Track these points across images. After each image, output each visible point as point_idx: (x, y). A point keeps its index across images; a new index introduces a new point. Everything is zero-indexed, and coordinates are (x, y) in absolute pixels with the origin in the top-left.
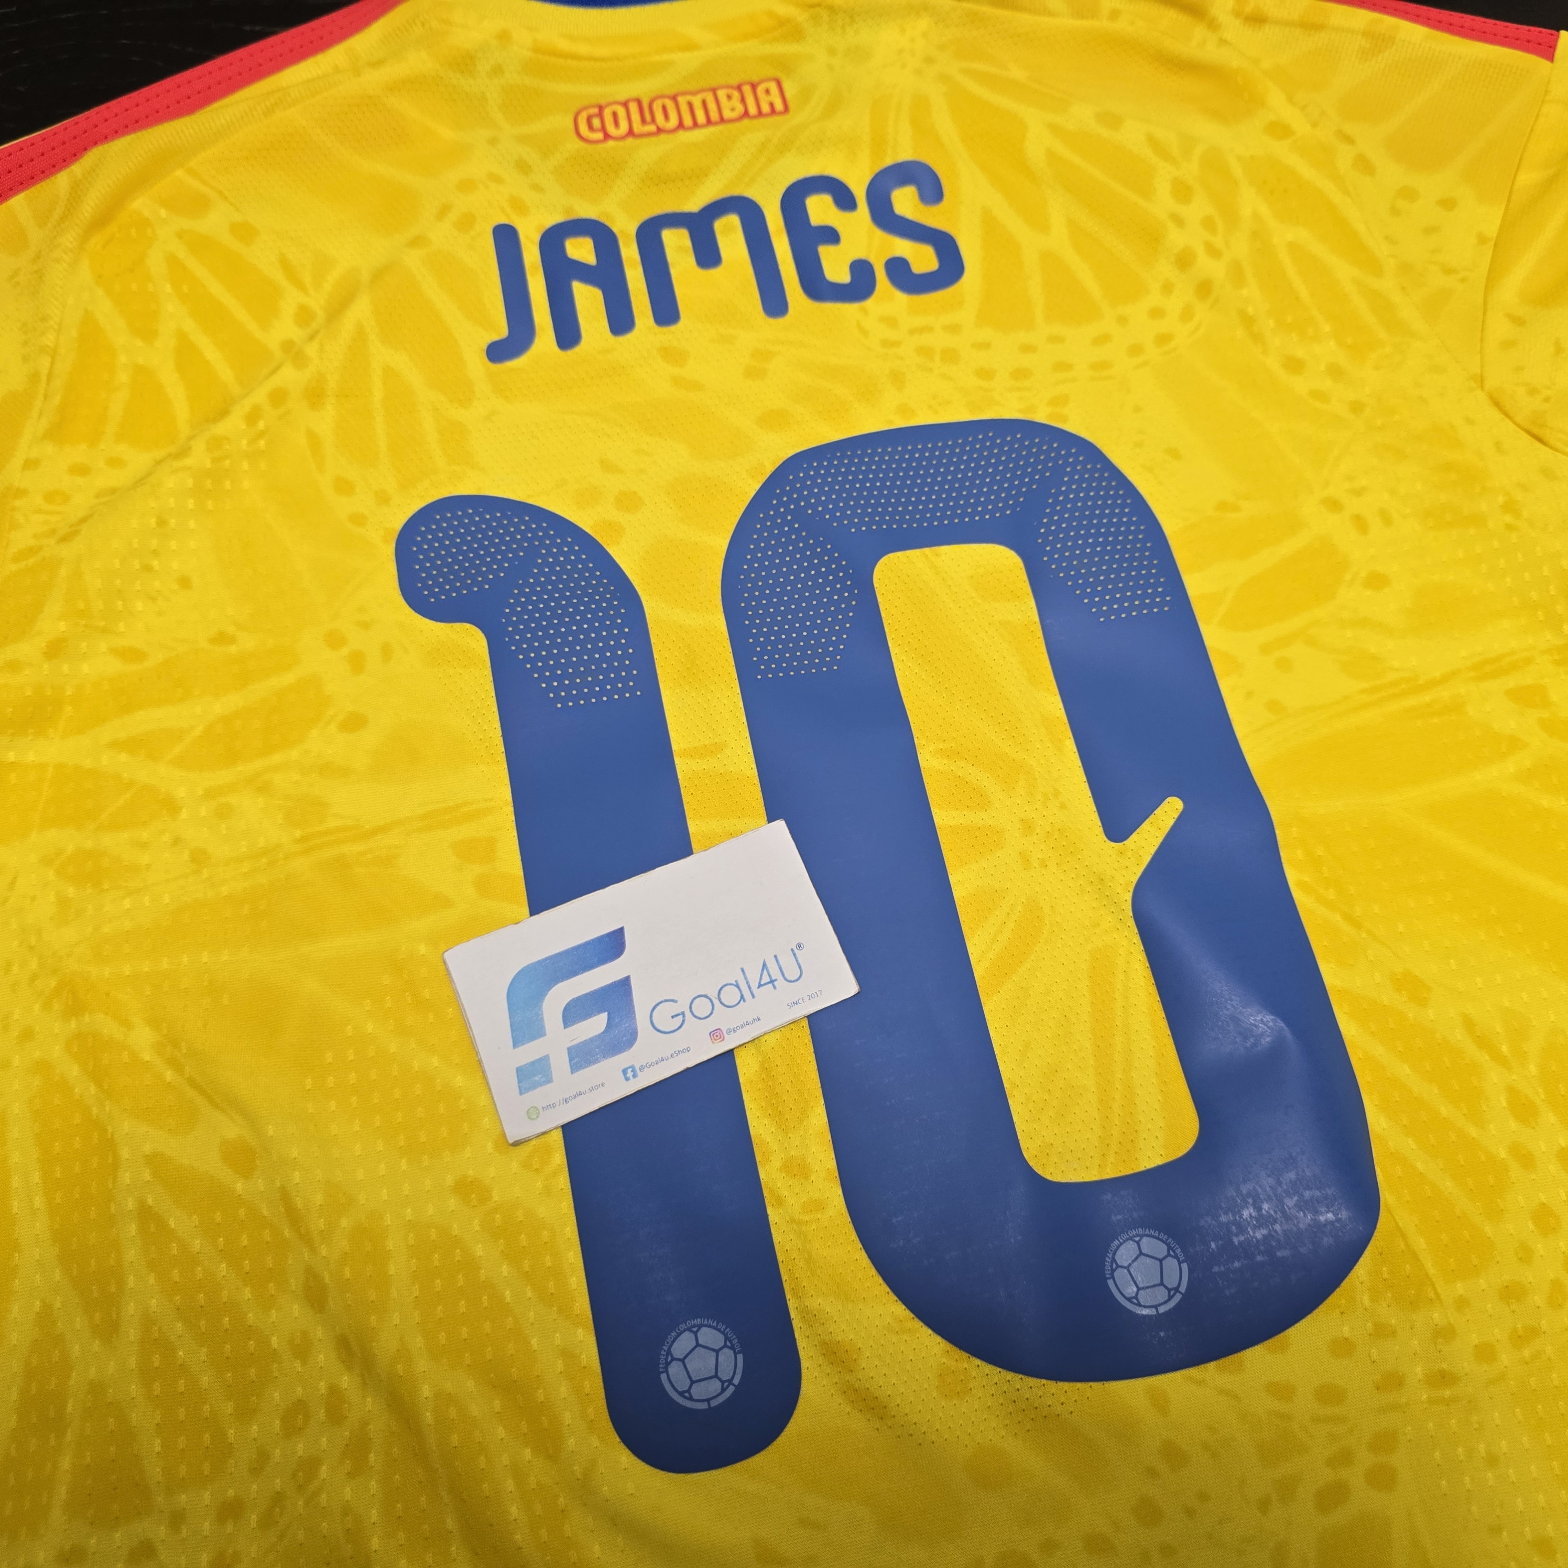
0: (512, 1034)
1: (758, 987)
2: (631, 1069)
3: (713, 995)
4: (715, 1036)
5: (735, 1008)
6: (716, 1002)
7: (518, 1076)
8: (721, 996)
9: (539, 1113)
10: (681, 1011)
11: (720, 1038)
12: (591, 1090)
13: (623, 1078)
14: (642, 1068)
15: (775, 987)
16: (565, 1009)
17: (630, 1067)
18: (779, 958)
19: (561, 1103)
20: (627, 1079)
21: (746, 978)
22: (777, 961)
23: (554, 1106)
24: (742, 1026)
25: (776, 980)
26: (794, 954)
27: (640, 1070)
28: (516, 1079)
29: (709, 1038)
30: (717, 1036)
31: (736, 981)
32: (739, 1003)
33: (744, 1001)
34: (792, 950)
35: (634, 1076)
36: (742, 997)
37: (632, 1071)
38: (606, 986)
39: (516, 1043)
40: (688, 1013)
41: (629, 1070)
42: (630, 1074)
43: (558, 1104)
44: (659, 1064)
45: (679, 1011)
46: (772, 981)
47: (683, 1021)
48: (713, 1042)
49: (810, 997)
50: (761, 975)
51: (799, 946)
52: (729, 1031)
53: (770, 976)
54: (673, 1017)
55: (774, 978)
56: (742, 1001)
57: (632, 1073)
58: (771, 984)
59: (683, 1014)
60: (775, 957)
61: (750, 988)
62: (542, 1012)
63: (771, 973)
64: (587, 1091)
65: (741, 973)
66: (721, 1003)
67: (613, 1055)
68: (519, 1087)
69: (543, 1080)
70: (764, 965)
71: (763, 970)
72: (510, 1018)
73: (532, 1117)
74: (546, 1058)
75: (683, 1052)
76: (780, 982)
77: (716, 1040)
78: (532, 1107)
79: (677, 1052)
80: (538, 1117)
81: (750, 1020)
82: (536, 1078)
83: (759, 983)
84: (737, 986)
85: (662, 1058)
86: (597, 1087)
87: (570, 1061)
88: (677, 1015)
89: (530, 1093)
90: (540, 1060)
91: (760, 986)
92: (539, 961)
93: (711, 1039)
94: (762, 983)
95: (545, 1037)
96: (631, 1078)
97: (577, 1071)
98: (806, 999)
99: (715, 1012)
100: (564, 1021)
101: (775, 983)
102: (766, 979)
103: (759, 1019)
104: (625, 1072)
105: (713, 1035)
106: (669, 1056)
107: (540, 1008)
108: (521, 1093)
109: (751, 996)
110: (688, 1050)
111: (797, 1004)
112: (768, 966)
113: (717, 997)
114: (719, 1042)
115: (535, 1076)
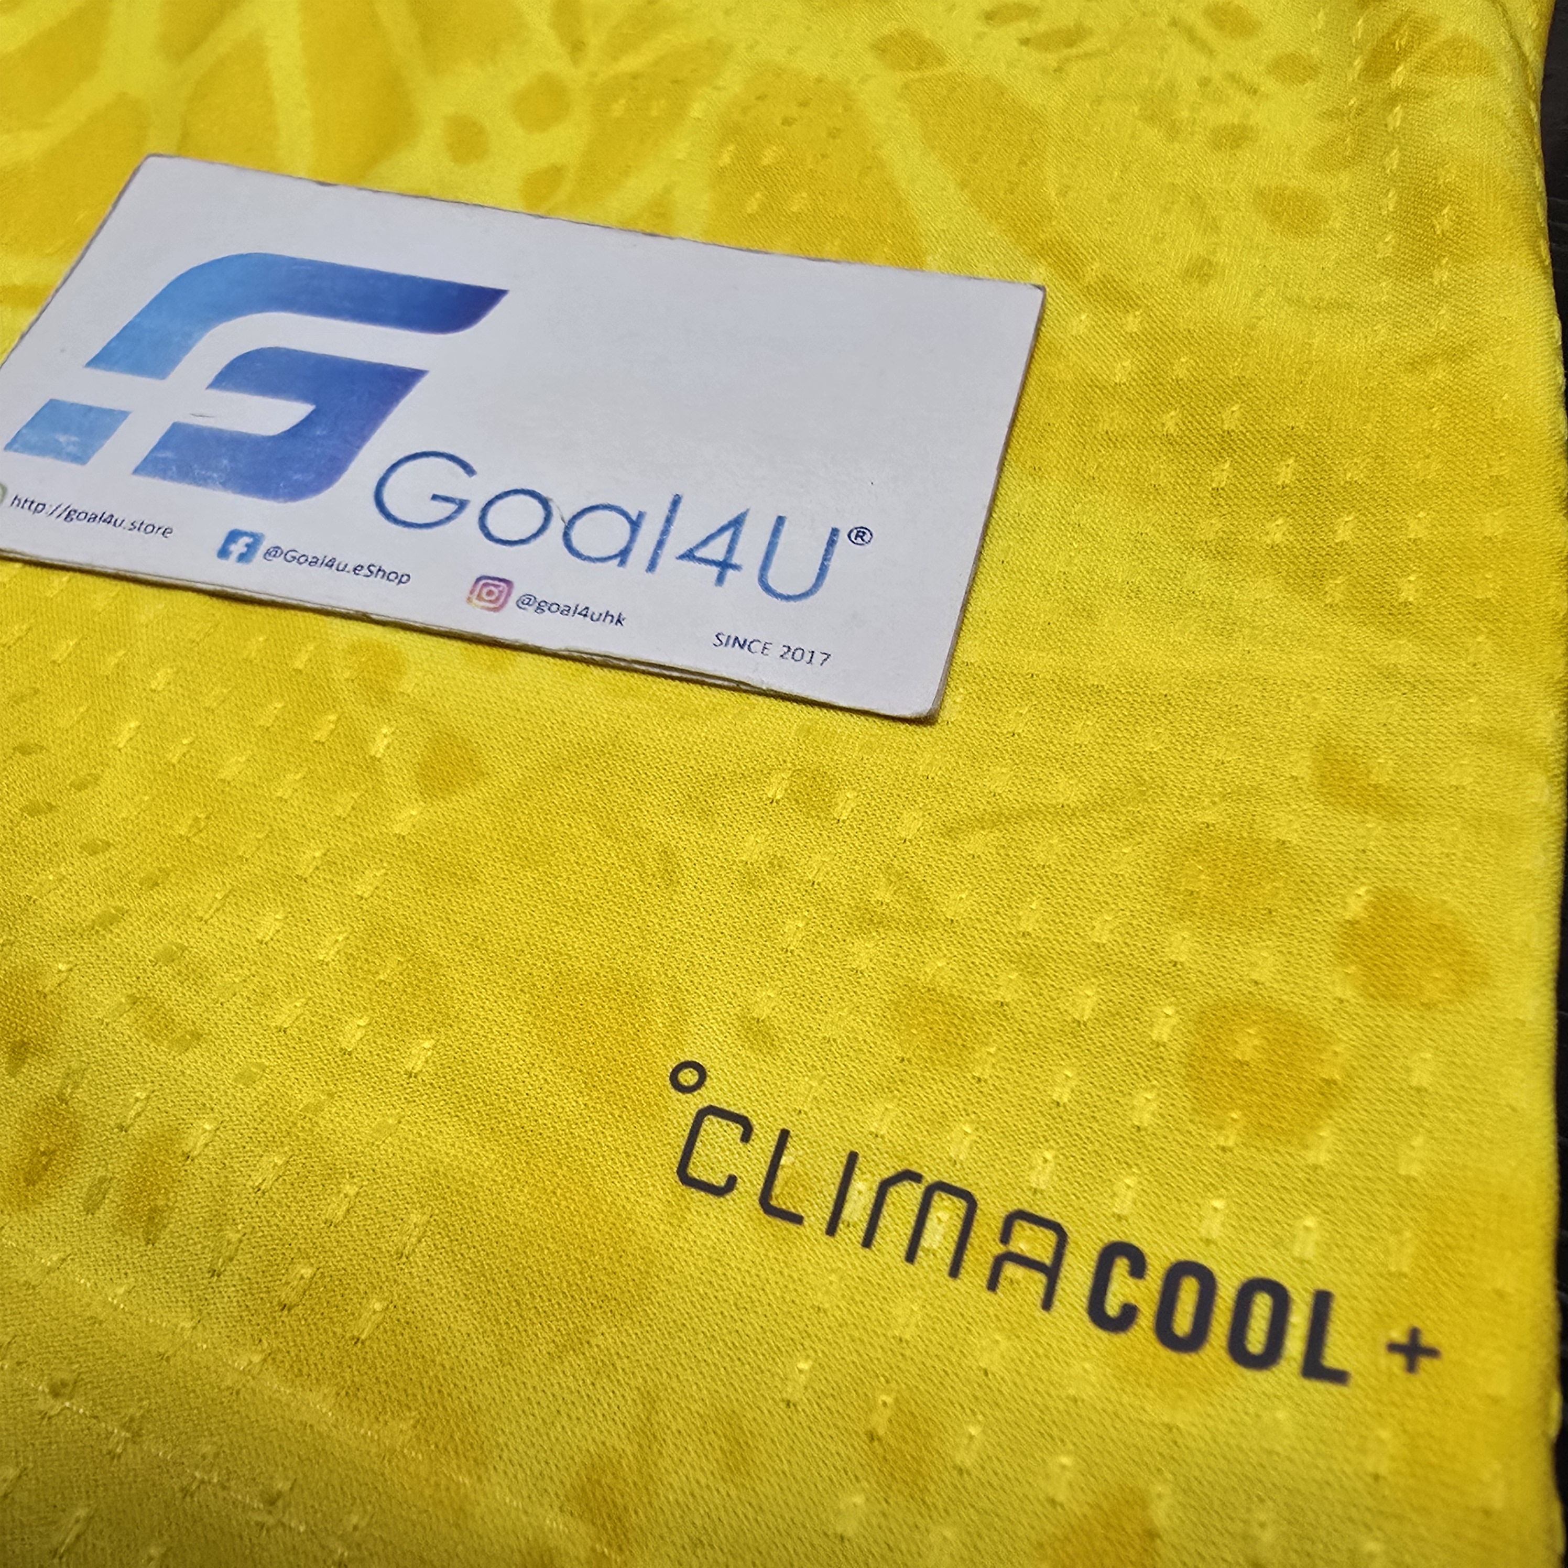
0: (111, 342)
1: (682, 557)
2: (250, 540)
3: (563, 509)
4: (485, 590)
5: (586, 563)
6: (557, 527)
7: (37, 414)
8: (579, 523)
10: (465, 498)
11: (495, 601)
12: (137, 526)
14: (274, 552)
15: (720, 580)
16: (246, 357)
17: (252, 535)
18: (786, 529)
19: (56, 513)
20: (223, 553)
21: (669, 521)
22: (776, 532)
23: (37, 507)
24: (566, 612)
25: (736, 567)
26: (831, 543)
27: (268, 552)
28: (29, 417)
29: (470, 586)
30: (490, 593)
31: (641, 515)
32: (606, 559)
33: (622, 563)
34: (835, 532)
35: (242, 558)
36: (623, 555)
37: (248, 545)
38: (362, 362)
39: (99, 359)
40: (472, 512)
41: (245, 540)
42: (238, 547)
43: (49, 509)
44: (315, 568)
45: (459, 495)
46: (724, 565)
47: (449, 519)
48: (469, 600)
49: (789, 652)
50: (711, 537)
51: (860, 534)
52: (526, 601)
53: (730, 550)
54: (435, 497)
55: (735, 560)
56: (616, 561)
57: (244, 550)
58: (715, 570)
59: (462, 506)
60: (780, 520)
61: (660, 544)
62: (201, 338)
63: (739, 546)
64: (127, 524)
65: (667, 505)
66: (566, 536)
67: (244, 490)
68: (20, 433)
69: (71, 449)
70: (737, 523)
71: (722, 530)
72: (139, 315)
74: (120, 417)
75: (386, 576)
76: (744, 575)
77: (479, 597)
79: (375, 569)
81: (595, 609)
82: (62, 439)
83: (691, 551)
84: (635, 525)
85: (333, 559)
86: (155, 529)
87: (157, 448)
88: (446, 499)
89: (24, 457)
90: (110, 412)
91: (689, 555)
92: (292, 259)
93: (472, 592)
94: (699, 554)
95: (158, 381)
96: (235, 556)
97: (148, 474)
98: (776, 650)
99: (534, 544)
100: (221, 374)
101: (730, 573)
102: (716, 551)
103: (619, 621)
104: (233, 536)
105: (485, 585)
106: (350, 567)
107: (208, 329)
108: (9, 446)
109: (646, 564)
110: (402, 579)
111: (741, 647)
112: (746, 530)
113: (568, 517)
114: (483, 608)
115: (66, 431)
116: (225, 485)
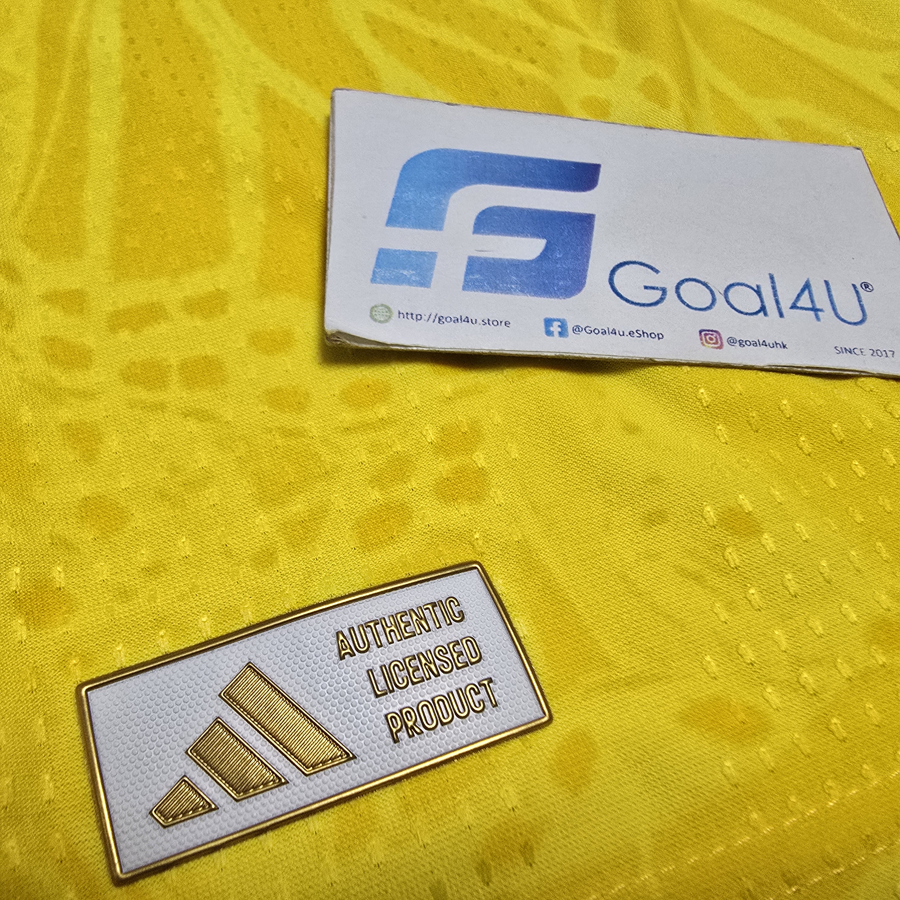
0: (391, 210)
1: (792, 308)
2: (559, 323)
3: (719, 288)
4: (708, 337)
5: (748, 316)
6: (720, 299)
7: (378, 259)
8: (730, 295)
9: (390, 317)
10: (662, 286)
11: (716, 343)
12: (487, 322)
13: (543, 330)
14: (577, 329)
15: (817, 318)
16: (483, 213)
17: (559, 320)
18: (832, 287)
19: (432, 320)
20: (549, 333)
21: (774, 288)
22: (828, 289)
23: (419, 317)
24: (755, 344)
25: (821, 310)
26: (857, 292)
27: (574, 329)
28: (374, 260)
29: (699, 337)
30: (711, 339)
31: (758, 287)
32: (756, 313)
33: (766, 314)
34: (854, 286)
36: (763, 309)
37: (560, 327)
38: (554, 212)
39: (392, 221)
40: (671, 294)
41: (556, 324)
42: (555, 328)
43: (425, 318)
45: (658, 285)
46: (815, 310)
48: (703, 344)
49: (874, 352)
50: (799, 296)
51: (866, 286)
52: (732, 341)
53: (812, 301)
54: (646, 288)
55: (818, 306)
56: (761, 314)
57: (559, 330)
58: (812, 313)
59: (664, 291)
60: (826, 282)
61: (777, 302)
62: (448, 203)
63: (815, 299)
65: (769, 281)
66: (728, 302)
67: (536, 294)
68: (374, 272)
69: (413, 278)
70: (807, 286)
71: (803, 291)
72: (397, 191)
73: (377, 317)
74: (433, 255)
75: (649, 336)
76: (827, 314)
78: (382, 305)
79: (641, 333)
80: (386, 321)
81: (769, 341)
82: (405, 272)
84: (758, 292)
85: (614, 330)
86: (499, 323)
87: (467, 274)
88: (653, 288)
89: (386, 286)
90: (423, 254)
91: (794, 306)
92: (466, 151)
93: (701, 339)
94: (799, 305)
95: (439, 232)
96: (556, 334)
97: (472, 290)
98: (867, 352)
99: (715, 308)
100: (476, 224)
101: (820, 314)
102: (805, 302)
103: (784, 347)
104: (548, 322)
105: (706, 335)
106: (627, 333)
107: (447, 198)
108: (373, 280)
109: (777, 314)
110: (660, 337)
111: (850, 352)
112: (813, 289)
113: (722, 292)
114: (712, 347)
115: (404, 269)
116: (522, 291)
